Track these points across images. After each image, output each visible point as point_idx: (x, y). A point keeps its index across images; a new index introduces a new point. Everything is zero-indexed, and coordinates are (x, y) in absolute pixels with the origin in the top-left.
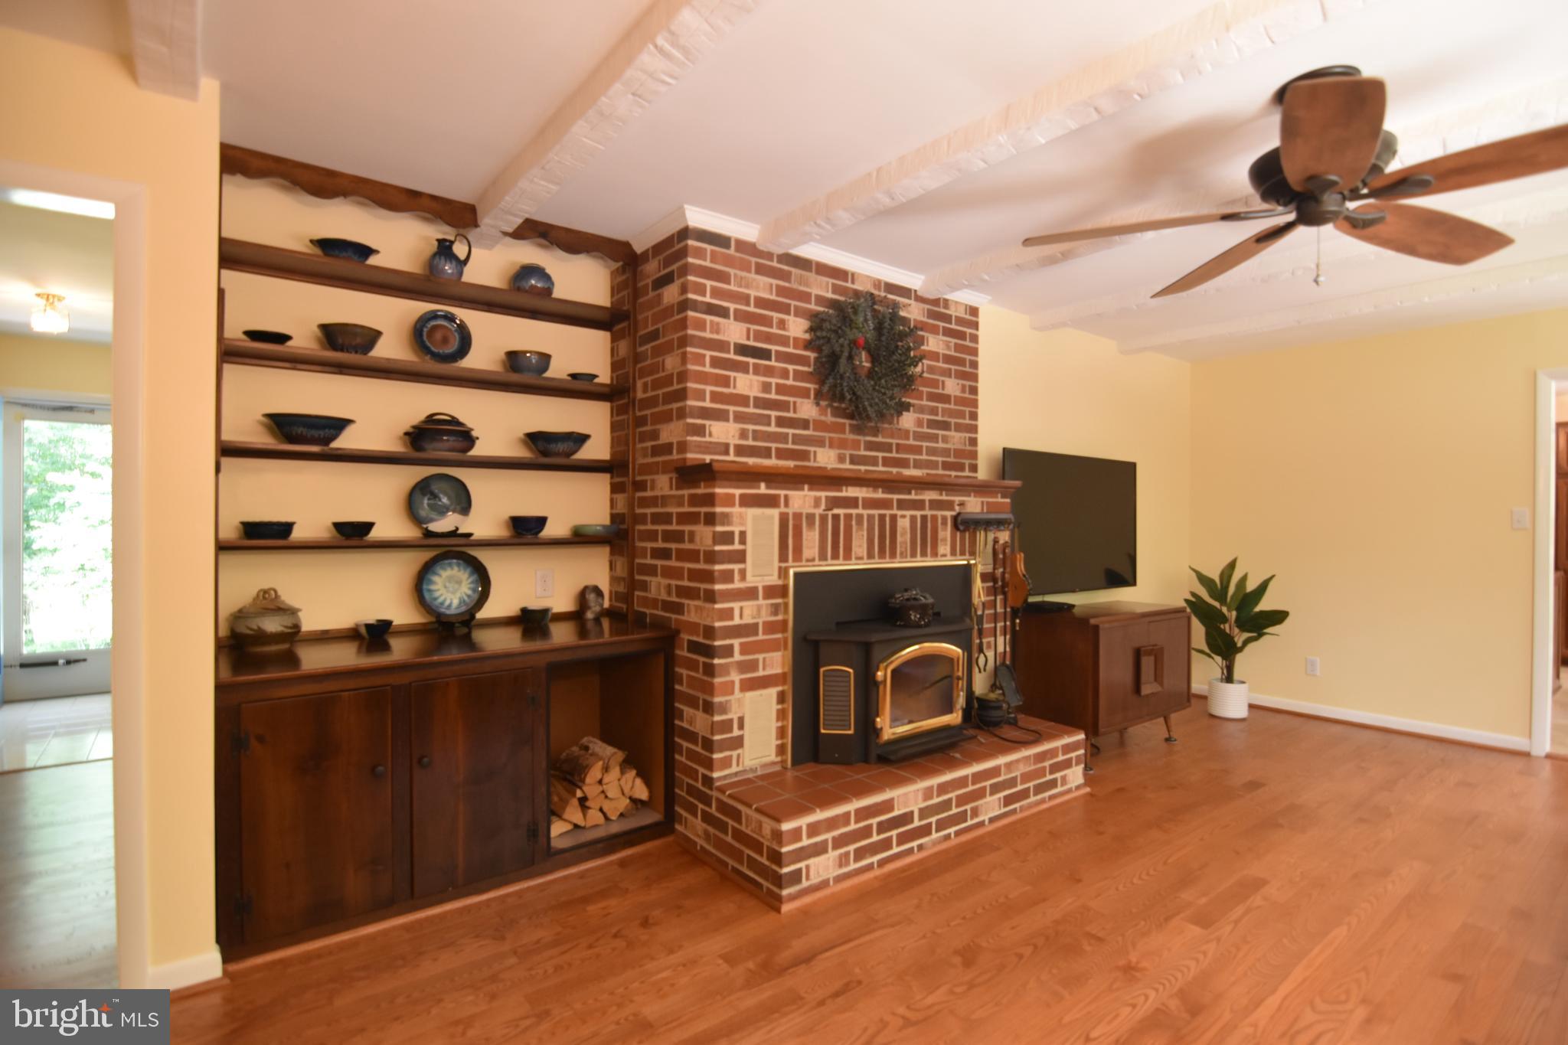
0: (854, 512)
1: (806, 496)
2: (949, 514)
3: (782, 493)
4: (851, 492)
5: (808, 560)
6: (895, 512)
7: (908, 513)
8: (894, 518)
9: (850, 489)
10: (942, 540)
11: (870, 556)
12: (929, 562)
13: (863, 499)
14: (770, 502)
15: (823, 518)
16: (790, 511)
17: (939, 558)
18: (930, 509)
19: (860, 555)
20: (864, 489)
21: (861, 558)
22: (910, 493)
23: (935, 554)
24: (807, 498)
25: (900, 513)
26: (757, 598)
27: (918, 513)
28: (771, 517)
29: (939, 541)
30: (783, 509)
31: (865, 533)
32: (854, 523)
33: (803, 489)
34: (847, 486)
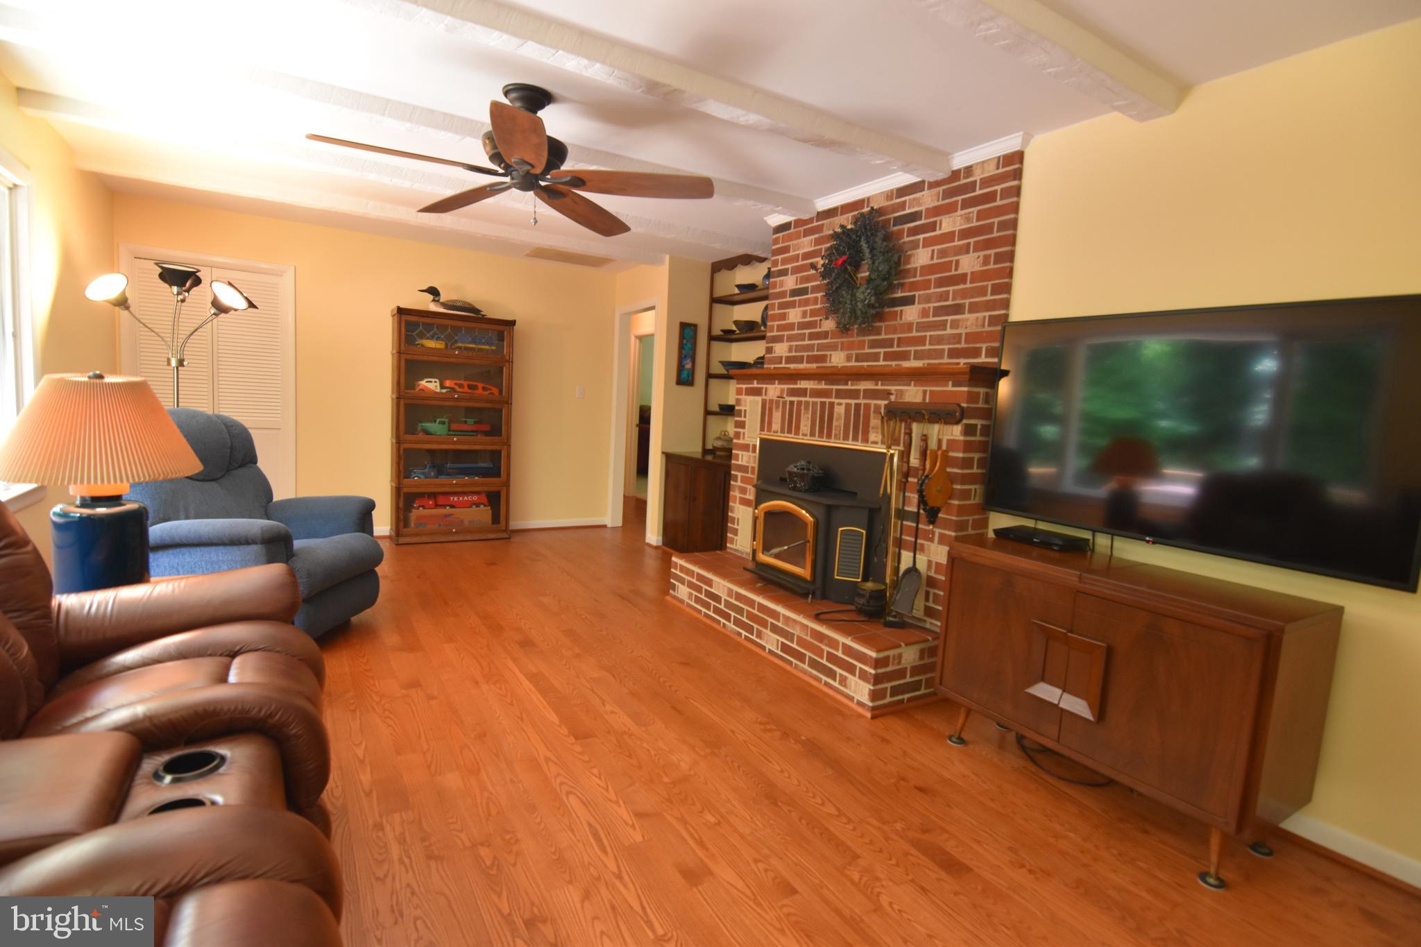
0: (803, 399)
1: (776, 388)
2: (883, 403)
3: (764, 386)
4: (803, 384)
5: (774, 432)
6: (833, 400)
7: (844, 401)
8: (832, 405)
9: (802, 382)
10: (873, 428)
11: (812, 434)
12: (859, 446)
13: (811, 389)
14: (757, 392)
15: (785, 403)
16: (767, 398)
17: (869, 444)
18: (864, 398)
19: (805, 432)
20: (812, 382)
21: (805, 435)
22: (847, 384)
23: (866, 440)
24: (777, 390)
25: (837, 401)
26: (749, 451)
27: (853, 402)
28: (757, 402)
29: (870, 429)
30: (764, 397)
31: (810, 416)
32: (803, 408)
33: (774, 384)
34: (801, 380)
